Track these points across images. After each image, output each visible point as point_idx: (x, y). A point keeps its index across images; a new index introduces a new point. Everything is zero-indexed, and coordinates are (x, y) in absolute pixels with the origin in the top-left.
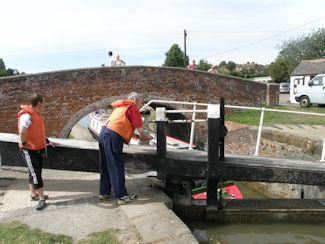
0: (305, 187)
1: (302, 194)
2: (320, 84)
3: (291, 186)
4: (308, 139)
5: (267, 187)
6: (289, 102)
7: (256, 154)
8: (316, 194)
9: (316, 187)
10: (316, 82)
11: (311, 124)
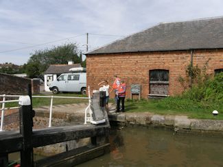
0: (68, 143)
1: (67, 148)
2: (63, 80)
3: (59, 144)
4: (66, 113)
5: (43, 149)
6: (44, 91)
7: (50, 126)
8: (75, 145)
9: (74, 141)
10: (60, 78)
11: (64, 104)
